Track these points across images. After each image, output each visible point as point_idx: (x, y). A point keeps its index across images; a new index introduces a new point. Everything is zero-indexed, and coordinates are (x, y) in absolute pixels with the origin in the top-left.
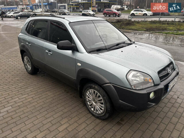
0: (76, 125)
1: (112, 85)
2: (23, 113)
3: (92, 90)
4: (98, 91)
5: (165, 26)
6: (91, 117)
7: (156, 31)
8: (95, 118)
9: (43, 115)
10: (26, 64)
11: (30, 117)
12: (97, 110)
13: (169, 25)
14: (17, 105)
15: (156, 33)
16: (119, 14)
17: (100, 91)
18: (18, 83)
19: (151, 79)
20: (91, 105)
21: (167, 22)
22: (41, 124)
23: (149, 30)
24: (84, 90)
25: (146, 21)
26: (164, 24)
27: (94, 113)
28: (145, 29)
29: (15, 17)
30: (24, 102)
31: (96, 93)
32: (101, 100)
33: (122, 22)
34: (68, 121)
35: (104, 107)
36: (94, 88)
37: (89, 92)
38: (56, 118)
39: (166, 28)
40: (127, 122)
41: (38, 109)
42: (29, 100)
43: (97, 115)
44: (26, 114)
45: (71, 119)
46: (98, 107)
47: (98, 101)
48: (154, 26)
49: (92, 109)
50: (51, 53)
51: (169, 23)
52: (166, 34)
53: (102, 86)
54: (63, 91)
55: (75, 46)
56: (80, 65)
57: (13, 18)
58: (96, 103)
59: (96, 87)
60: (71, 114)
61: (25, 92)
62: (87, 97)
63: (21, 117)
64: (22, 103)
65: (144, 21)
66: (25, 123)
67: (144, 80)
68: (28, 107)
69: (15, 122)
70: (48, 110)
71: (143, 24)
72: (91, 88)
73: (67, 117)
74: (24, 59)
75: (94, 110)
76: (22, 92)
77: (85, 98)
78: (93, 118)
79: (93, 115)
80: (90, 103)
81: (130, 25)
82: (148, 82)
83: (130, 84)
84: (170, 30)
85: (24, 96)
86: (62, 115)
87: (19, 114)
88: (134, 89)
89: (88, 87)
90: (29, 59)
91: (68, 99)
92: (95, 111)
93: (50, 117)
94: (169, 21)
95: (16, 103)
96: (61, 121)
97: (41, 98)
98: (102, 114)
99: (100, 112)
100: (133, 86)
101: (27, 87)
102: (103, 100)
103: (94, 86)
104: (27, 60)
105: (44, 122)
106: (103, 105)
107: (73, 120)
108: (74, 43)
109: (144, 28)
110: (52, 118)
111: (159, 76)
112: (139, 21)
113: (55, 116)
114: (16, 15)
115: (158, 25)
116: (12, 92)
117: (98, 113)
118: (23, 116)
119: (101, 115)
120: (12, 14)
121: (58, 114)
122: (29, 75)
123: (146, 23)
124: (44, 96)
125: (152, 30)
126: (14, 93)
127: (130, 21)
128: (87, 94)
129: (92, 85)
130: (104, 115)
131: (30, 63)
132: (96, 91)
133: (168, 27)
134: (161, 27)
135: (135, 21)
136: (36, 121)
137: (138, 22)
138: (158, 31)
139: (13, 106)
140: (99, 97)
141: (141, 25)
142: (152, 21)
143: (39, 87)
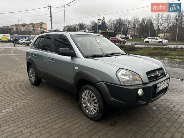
0: (70, 124)
1: (104, 83)
2: (22, 114)
3: (87, 91)
4: (92, 91)
5: (167, 52)
6: (86, 119)
7: (158, 56)
8: (89, 120)
9: (40, 116)
10: (31, 76)
11: (28, 117)
12: (91, 111)
13: (172, 51)
14: (17, 107)
15: (158, 57)
16: (124, 42)
17: (94, 91)
18: (21, 92)
19: (139, 78)
20: (86, 107)
21: (169, 49)
22: (37, 123)
23: (151, 55)
24: (80, 93)
25: (149, 48)
26: (166, 50)
27: (89, 114)
28: (148, 54)
29: (26, 44)
30: (24, 105)
31: (90, 93)
32: (95, 100)
33: (125, 47)
34: (63, 121)
35: (97, 106)
36: (89, 89)
37: (84, 94)
38: (52, 119)
39: (168, 54)
40: (120, 124)
41: (37, 111)
42: (29, 104)
43: (91, 116)
44: (25, 115)
45: (67, 120)
46: (92, 108)
47: (92, 102)
48: (157, 51)
49: (87, 111)
50: (53, 61)
51: (171, 49)
52: (168, 58)
53: (95, 85)
54: (62, 99)
55: (73, 53)
56: (77, 68)
57: (25, 44)
58: (90, 104)
59: (91, 87)
60: (67, 116)
61: (26, 98)
62: (83, 99)
63: (20, 116)
64: (22, 106)
65: (146, 48)
66: (22, 121)
67: (133, 78)
68: (28, 109)
69: (14, 120)
70: (45, 112)
71: (146, 50)
72: (86, 89)
73: (63, 118)
74: (29, 71)
75: (89, 111)
76: (24, 98)
77: (81, 101)
78: (88, 120)
79: (88, 117)
80: (85, 105)
81: (133, 51)
82: (137, 80)
83: (119, 81)
84: (172, 55)
85: (25, 101)
86: (59, 116)
87: (18, 114)
88: (123, 85)
89: (84, 89)
90: (33, 70)
91: (65, 104)
92: (89, 113)
93: (47, 117)
94: (171, 48)
95: (17, 106)
96: (56, 121)
97: (40, 103)
98: (95, 114)
99: (94, 113)
100: (122, 83)
101: (29, 95)
102: (96, 99)
103: (88, 87)
104: (32, 72)
105: (40, 121)
106: (97, 105)
107: (68, 121)
108: (73, 50)
109: (146, 53)
110: (48, 119)
111: (147, 76)
112: (142, 47)
113: (51, 117)
114: (27, 42)
115: (160, 51)
116: (15, 98)
117: (92, 114)
118: (22, 116)
119: (95, 116)
120: (24, 41)
121: (55, 116)
122: (33, 86)
123: (149, 49)
124: (43, 102)
125: (154, 55)
126: (16, 98)
127: (132, 47)
128: (83, 96)
129: (87, 86)
130: (98, 115)
131: (34, 74)
132: (90, 92)
133: (170, 53)
134: (163, 52)
135: (138, 48)
136: (33, 120)
137: (141, 49)
138: (160, 56)
139: (14, 108)
140: (93, 97)
141: (144, 51)
142: (154, 48)
143: (40, 95)
